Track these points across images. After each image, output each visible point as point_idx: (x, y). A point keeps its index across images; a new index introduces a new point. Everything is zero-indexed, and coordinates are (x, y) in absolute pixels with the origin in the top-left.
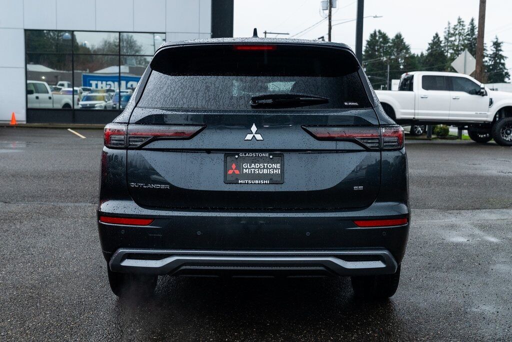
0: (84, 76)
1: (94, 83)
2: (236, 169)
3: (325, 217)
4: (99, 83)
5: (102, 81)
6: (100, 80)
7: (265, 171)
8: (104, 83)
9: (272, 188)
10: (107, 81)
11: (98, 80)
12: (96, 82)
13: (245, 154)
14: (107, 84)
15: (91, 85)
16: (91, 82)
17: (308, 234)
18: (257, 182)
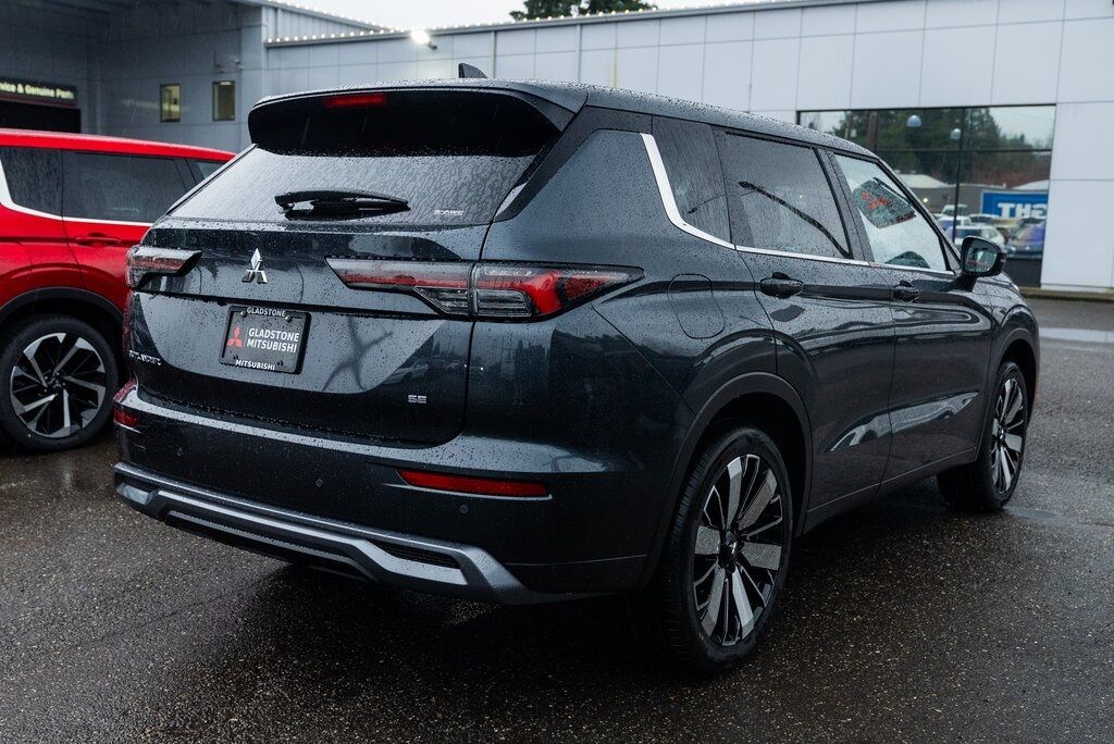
0: (986, 195)
1: (1006, 207)
2: (238, 338)
3: (346, 453)
4: (1019, 206)
5: (1024, 203)
6: (1020, 202)
7: (275, 346)
8: (1028, 206)
9: (279, 381)
10: (1033, 203)
11: (1016, 202)
12: (1013, 205)
13: (255, 309)
14: (1032, 209)
15: (999, 212)
16: (1000, 205)
17: (319, 483)
18: (259, 365)
